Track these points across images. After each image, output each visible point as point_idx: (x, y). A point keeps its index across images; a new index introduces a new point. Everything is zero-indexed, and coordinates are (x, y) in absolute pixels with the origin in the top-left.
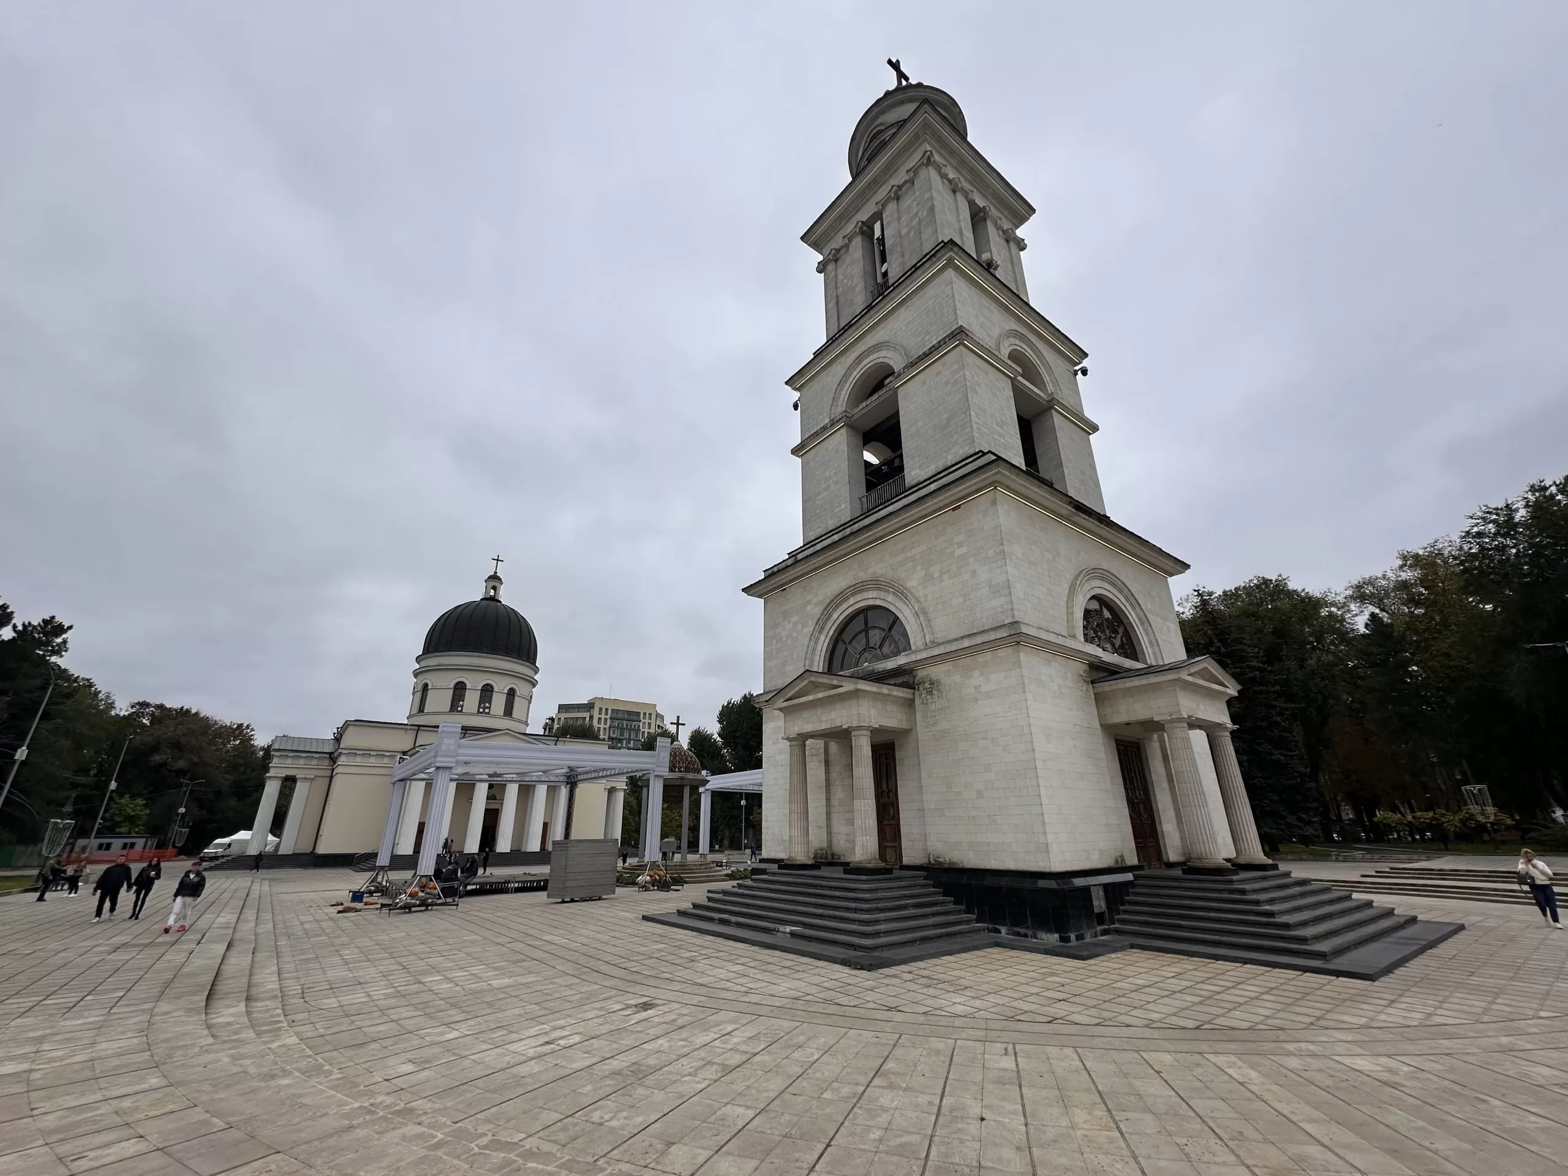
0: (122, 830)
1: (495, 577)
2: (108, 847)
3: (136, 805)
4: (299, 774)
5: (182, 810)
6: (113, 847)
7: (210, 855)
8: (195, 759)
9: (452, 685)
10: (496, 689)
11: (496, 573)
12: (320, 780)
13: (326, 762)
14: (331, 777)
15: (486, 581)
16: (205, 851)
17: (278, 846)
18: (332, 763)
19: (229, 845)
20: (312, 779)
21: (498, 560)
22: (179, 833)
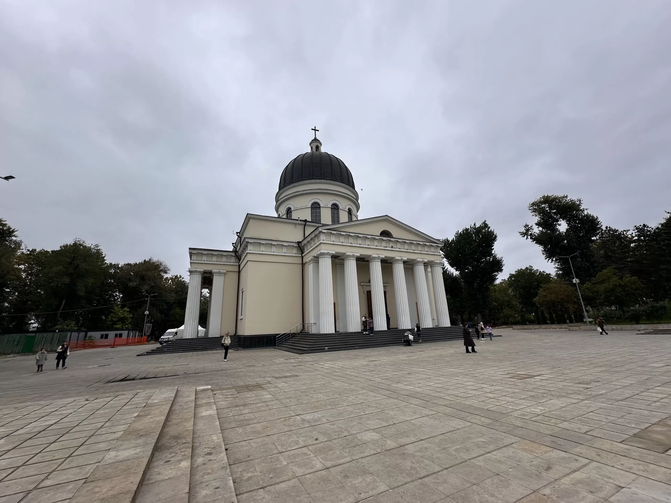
0: (117, 326)
1: (315, 140)
2: (107, 336)
3: (124, 311)
4: (215, 270)
5: (147, 313)
6: (109, 337)
7: (165, 340)
8: (153, 284)
9: (309, 205)
10: (340, 207)
11: (315, 138)
12: (230, 274)
13: (233, 260)
14: (239, 272)
15: (310, 144)
16: (162, 337)
17: (207, 333)
18: (237, 261)
19: (176, 333)
20: (225, 274)
21: (315, 130)
22: (148, 327)
